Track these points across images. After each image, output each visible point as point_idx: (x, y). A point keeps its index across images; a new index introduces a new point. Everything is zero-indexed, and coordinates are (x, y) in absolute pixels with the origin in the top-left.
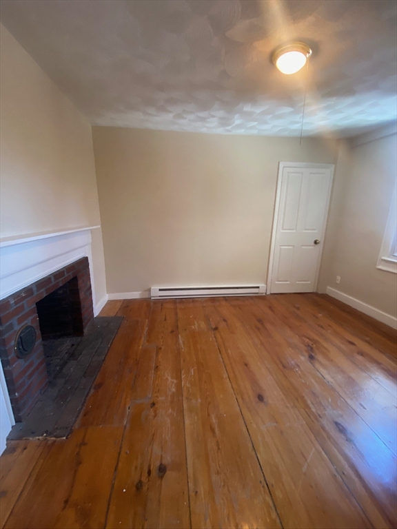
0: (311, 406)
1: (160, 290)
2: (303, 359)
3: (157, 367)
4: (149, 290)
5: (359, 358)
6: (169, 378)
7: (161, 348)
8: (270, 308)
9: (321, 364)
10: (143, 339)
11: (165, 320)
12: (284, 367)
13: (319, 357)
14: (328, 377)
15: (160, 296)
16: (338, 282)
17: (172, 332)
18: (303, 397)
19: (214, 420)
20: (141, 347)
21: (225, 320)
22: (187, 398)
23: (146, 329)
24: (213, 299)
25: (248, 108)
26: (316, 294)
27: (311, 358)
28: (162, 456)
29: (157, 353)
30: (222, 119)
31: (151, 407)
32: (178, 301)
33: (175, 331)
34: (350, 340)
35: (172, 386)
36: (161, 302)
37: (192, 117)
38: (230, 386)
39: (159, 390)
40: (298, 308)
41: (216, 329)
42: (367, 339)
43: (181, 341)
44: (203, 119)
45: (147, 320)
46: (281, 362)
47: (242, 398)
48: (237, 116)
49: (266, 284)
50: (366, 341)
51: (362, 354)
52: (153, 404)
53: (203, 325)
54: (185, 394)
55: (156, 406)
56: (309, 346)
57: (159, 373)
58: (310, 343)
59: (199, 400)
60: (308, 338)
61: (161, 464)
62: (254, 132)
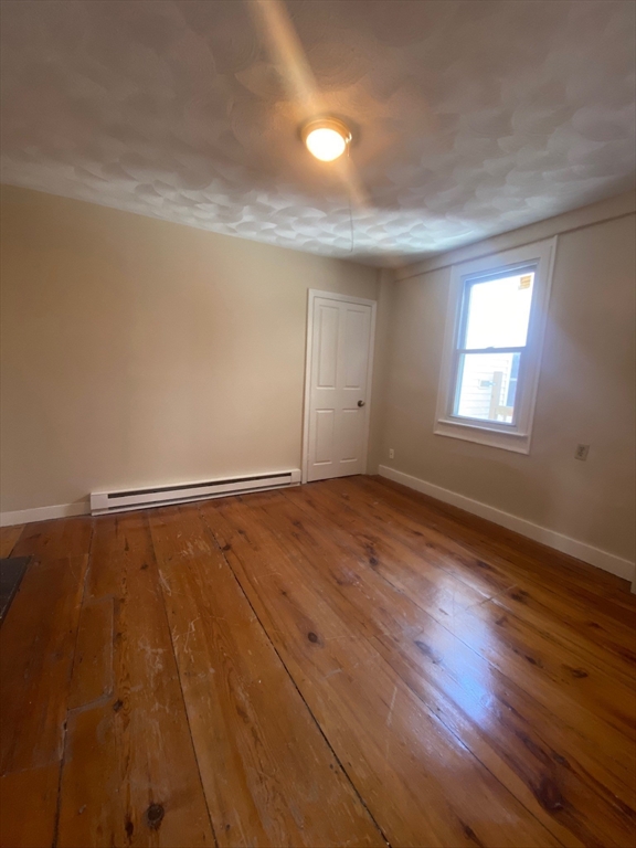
0: (383, 628)
1: (110, 496)
2: (363, 566)
3: (120, 634)
4: (88, 499)
5: (429, 551)
6: (148, 648)
7: (123, 600)
8: (310, 502)
9: (387, 568)
10: (81, 590)
11: (127, 549)
12: (340, 583)
13: (384, 560)
14: (399, 585)
15: (110, 508)
16: (392, 457)
17: (144, 567)
18: (370, 620)
19: (242, 696)
20: (78, 607)
21: (241, 532)
22: (188, 675)
23: (86, 572)
24: (217, 502)
25: (263, 199)
26: (367, 477)
27: (373, 562)
28: (151, 790)
29: (117, 610)
30: (222, 208)
31: (116, 711)
32: (149, 512)
33: (148, 566)
34: (416, 530)
35: (155, 659)
36: (115, 520)
37: (171, 195)
38: (263, 633)
39: (128, 675)
40: (347, 498)
41: (228, 547)
42: (434, 525)
43: (163, 580)
44: (191, 204)
45: (87, 555)
46: (334, 577)
47: (285, 647)
48: (246, 208)
49: (301, 469)
50: (434, 529)
51: (431, 545)
52: (120, 703)
53: (203, 546)
54: (182, 668)
55: (126, 706)
56: (368, 547)
57: (124, 643)
58: (369, 542)
59: (212, 671)
60: (366, 536)
61: (152, 805)
62: (271, 239)
